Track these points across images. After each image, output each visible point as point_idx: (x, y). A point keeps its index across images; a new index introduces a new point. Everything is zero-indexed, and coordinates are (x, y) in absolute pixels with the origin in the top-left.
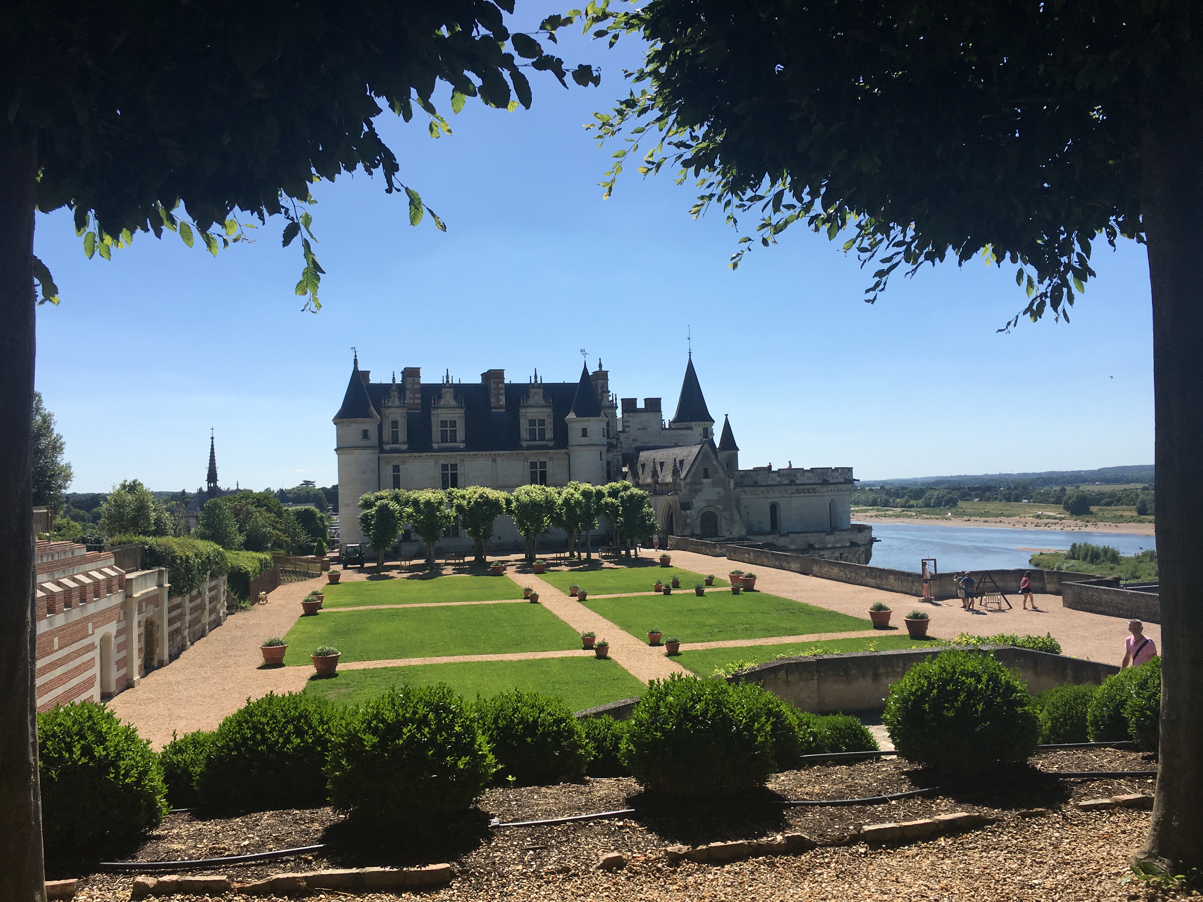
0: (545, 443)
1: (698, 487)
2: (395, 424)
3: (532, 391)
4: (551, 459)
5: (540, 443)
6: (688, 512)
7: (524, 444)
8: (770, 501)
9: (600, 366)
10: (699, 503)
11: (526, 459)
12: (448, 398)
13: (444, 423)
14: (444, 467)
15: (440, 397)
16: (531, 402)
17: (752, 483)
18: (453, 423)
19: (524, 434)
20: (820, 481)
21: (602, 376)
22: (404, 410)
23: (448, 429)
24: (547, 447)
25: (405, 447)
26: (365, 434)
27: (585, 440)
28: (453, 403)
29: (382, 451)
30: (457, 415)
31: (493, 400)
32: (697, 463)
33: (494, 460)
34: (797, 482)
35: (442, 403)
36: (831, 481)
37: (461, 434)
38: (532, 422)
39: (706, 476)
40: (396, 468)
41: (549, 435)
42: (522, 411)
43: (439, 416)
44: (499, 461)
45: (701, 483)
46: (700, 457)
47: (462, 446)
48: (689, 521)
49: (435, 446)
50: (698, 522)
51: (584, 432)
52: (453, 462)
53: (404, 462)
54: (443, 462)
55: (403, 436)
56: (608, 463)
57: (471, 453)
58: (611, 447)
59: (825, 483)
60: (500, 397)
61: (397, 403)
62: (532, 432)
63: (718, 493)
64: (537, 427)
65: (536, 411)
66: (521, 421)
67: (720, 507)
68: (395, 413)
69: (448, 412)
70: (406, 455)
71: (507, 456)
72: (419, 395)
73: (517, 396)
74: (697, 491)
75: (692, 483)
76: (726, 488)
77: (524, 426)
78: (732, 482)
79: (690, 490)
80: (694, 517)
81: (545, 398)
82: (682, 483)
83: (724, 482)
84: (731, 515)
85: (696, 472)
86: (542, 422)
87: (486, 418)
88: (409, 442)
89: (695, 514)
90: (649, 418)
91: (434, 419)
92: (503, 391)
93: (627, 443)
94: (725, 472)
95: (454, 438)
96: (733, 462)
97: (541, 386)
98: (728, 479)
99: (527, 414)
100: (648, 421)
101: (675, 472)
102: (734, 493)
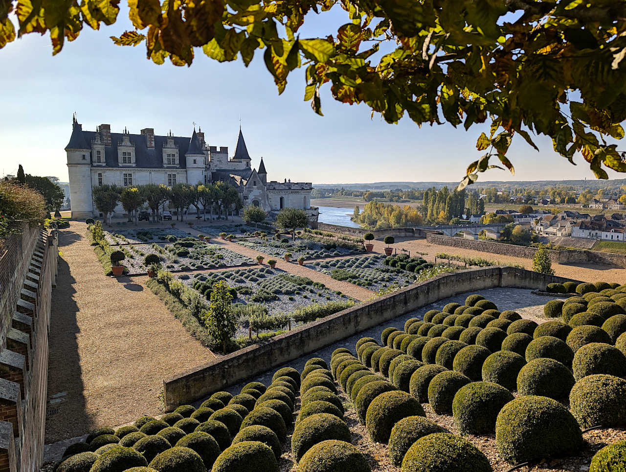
0: (175, 165)
1: (251, 189)
2: (99, 152)
3: (169, 140)
4: (178, 173)
5: (173, 165)
6: (247, 200)
7: (165, 166)
8: (280, 196)
9: (200, 130)
10: (251, 197)
11: (166, 173)
12: (127, 142)
13: (124, 153)
14: (125, 175)
15: (122, 141)
16: (168, 146)
18: (129, 154)
19: (165, 161)
20: (301, 188)
21: (201, 135)
22: (103, 146)
23: (127, 156)
24: (176, 168)
25: (104, 164)
26: (84, 156)
27: (195, 166)
28: (129, 144)
29: (92, 166)
30: (132, 150)
31: (148, 143)
32: (251, 179)
33: (150, 173)
34: (292, 188)
35: (123, 144)
36: (305, 188)
37: (133, 159)
38: (169, 155)
39: (255, 185)
40: (100, 175)
41: (177, 162)
42: (164, 149)
43: (121, 150)
44: (153, 173)
45: (253, 188)
46: (252, 176)
47: (134, 165)
48: (247, 204)
49: (120, 165)
50: (251, 205)
51: (195, 161)
52: (130, 172)
53: (105, 172)
54: (124, 172)
55: (103, 159)
56: (205, 176)
57: (139, 169)
58: (207, 169)
60: (152, 142)
61: (99, 142)
62: (169, 160)
63: (260, 192)
64: (171, 158)
65: (170, 151)
66: (164, 154)
67: (260, 198)
68: (99, 147)
69: (126, 149)
70: (105, 168)
71: (157, 171)
72: (110, 139)
73: (162, 141)
74: (251, 191)
75: (248, 188)
76: (263, 190)
77: (165, 157)
78: (266, 187)
79: (248, 191)
80: (249, 203)
81: (175, 144)
82: (245, 187)
83: (262, 187)
84: (265, 202)
85: (251, 183)
86: (174, 155)
87: (146, 152)
88: (107, 162)
89: (250, 201)
90: (222, 156)
91: (119, 151)
92: (153, 139)
93: (212, 167)
94: (263, 183)
95: (130, 161)
96: (265, 178)
97: (173, 138)
98: (264, 186)
99: (166, 152)
100: (222, 158)
101: (241, 182)
102: (266, 193)
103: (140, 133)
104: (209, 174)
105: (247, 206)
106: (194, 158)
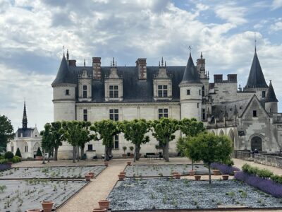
0: (167, 98)
1: (249, 122)
2: (85, 87)
3: (160, 70)
4: (170, 107)
5: (165, 99)
6: (243, 137)
7: (155, 99)
9: (202, 56)
10: (250, 132)
11: (156, 108)
12: (114, 74)
13: (111, 87)
15: (109, 73)
16: (160, 76)
18: (116, 87)
19: (156, 94)
21: (202, 61)
22: (89, 81)
23: (114, 90)
24: (168, 101)
25: (90, 100)
26: (67, 92)
27: (189, 97)
28: (116, 76)
29: (78, 102)
30: (119, 83)
31: (140, 75)
32: (249, 108)
33: (139, 108)
35: (110, 77)
37: (120, 93)
38: (160, 87)
39: (255, 116)
40: (85, 111)
41: (170, 94)
42: (155, 81)
43: (107, 85)
44: (141, 108)
45: (252, 120)
46: (251, 104)
47: (121, 100)
48: (243, 142)
49: (107, 100)
50: (249, 144)
51: (188, 92)
52: (116, 108)
53: (89, 108)
54: (111, 108)
55: (89, 94)
56: (203, 110)
57: (126, 104)
58: (204, 102)
61: (86, 76)
62: (160, 93)
63: (262, 126)
64: (163, 90)
65: (162, 81)
66: (154, 86)
67: (264, 134)
68: (85, 82)
69: (114, 82)
70: (90, 104)
71: (146, 105)
72: (99, 73)
73: (152, 73)
74: (249, 125)
75: (245, 120)
76: (268, 123)
77: (156, 88)
78: (271, 120)
79: (245, 124)
80: (247, 140)
81: (167, 74)
82: (240, 119)
83: (266, 119)
84: (271, 139)
85: (249, 113)
86: (165, 87)
87: (136, 85)
88: (92, 97)
89: (247, 137)
90: (230, 85)
91: (106, 85)
92: (145, 71)
93: (216, 100)
94: (267, 113)
95: (116, 95)
96: (274, 108)
97: (165, 67)
98: (268, 118)
99: (157, 83)
100: (229, 87)
101: (236, 113)
102: (273, 127)
103: (135, 65)
104: (208, 107)
105: (242, 144)
106: (188, 88)
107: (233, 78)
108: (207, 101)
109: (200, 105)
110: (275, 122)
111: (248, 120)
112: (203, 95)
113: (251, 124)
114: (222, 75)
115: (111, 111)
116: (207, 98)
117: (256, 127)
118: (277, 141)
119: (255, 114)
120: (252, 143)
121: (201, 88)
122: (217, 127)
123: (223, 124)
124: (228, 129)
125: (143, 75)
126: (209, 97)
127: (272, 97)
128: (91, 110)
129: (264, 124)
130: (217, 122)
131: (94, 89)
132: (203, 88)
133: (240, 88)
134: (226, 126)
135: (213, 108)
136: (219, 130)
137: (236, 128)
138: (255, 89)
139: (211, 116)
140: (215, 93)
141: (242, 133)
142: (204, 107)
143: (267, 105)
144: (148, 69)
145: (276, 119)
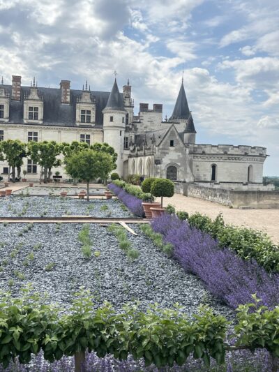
0: (90, 124)
1: (166, 151)
2: (2, 107)
3: (84, 94)
4: (93, 133)
5: (87, 124)
6: (159, 165)
7: (77, 124)
8: (212, 163)
9: (128, 83)
10: (166, 161)
11: (77, 133)
12: (34, 95)
13: (31, 108)
15: (29, 94)
16: (83, 100)
17: (201, 152)
18: (36, 109)
19: (78, 118)
20: (243, 154)
21: (128, 88)
22: (7, 100)
23: (33, 112)
24: (91, 127)
25: (7, 121)
27: (111, 124)
28: (37, 97)
30: (40, 105)
31: (63, 98)
32: (167, 137)
33: (59, 132)
34: (229, 153)
35: (30, 97)
36: (250, 154)
37: (41, 115)
38: (83, 112)
39: (172, 146)
40: (2, 133)
41: (93, 119)
42: (78, 105)
43: (27, 105)
44: (63, 132)
45: (168, 149)
46: (169, 134)
47: (41, 122)
48: (159, 171)
49: (25, 121)
50: (165, 173)
51: (112, 119)
52: (35, 131)
53: (6, 129)
54: (30, 130)
55: (7, 114)
56: (126, 139)
57: (46, 127)
58: (127, 130)
59: (246, 154)
61: (3, 95)
62: (83, 118)
63: (178, 156)
64: (86, 115)
65: (85, 106)
66: (77, 111)
67: (179, 164)
68: (2, 101)
69: (34, 102)
70: (7, 125)
71: (67, 130)
72: (19, 92)
73: (76, 97)
74: (165, 154)
75: (162, 149)
76: (184, 153)
77: (78, 113)
78: (188, 150)
79: (161, 153)
81: (91, 99)
82: (157, 148)
83: (183, 150)
84: (186, 169)
85: (166, 142)
86: (89, 112)
87: (59, 108)
88: (10, 118)
89: (163, 167)
90: (155, 116)
91: (25, 106)
92: (69, 94)
93: (141, 129)
94: (184, 144)
95: (36, 117)
96: (192, 139)
97: (89, 92)
98: (185, 148)
99: (80, 107)
100: (154, 117)
101: (154, 142)
102: (189, 157)
103: (59, 87)
104: (131, 135)
105: (157, 173)
106: (111, 115)
107: (158, 108)
108: (131, 129)
109: (123, 132)
110: (190, 153)
111: (165, 149)
112: (127, 123)
113: (168, 153)
114: (147, 104)
115: (30, 133)
116: (131, 127)
117: (172, 156)
118: (192, 171)
119: (172, 144)
120: (168, 172)
121: (125, 116)
122: (137, 156)
123: (142, 152)
124: (147, 158)
125: (66, 98)
126: (133, 125)
127: (191, 128)
128: (8, 131)
129: (180, 154)
130: (138, 150)
131: (12, 109)
132: (127, 115)
133: (166, 119)
134: (145, 155)
135: (136, 136)
136: (139, 158)
137: (153, 157)
138: (180, 121)
139: (133, 144)
140: (140, 122)
141: (158, 162)
142: (127, 135)
143: (186, 135)
144: (72, 92)
145: (192, 150)
